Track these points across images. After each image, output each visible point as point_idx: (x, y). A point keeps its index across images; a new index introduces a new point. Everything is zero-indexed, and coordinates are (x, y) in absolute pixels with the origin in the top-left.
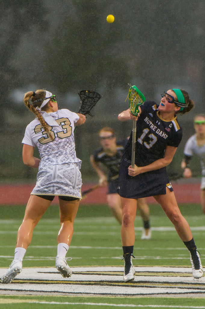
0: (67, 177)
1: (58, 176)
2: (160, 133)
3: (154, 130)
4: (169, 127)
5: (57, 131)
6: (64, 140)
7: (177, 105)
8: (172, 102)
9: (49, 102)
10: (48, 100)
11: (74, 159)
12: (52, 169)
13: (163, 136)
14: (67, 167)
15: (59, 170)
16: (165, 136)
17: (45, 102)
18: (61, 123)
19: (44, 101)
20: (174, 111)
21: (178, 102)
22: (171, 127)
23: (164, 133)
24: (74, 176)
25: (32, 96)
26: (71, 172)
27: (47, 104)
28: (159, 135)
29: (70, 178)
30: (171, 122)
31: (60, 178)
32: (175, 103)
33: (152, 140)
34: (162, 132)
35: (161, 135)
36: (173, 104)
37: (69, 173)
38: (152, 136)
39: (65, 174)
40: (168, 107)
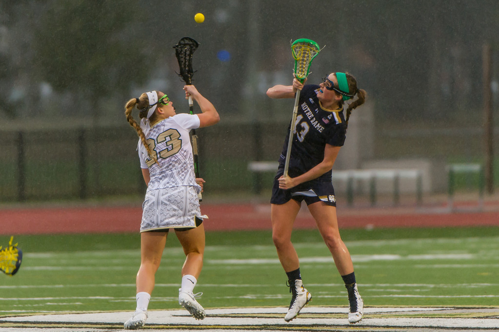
0: (174, 202)
1: (162, 202)
2: (314, 123)
3: (310, 119)
4: (328, 119)
5: (160, 150)
6: (168, 159)
7: (338, 94)
8: (331, 89)
9: (157, 109)
10: (156, 106)
11: (182, 180)
12: (154, 195)
13: (317, 128)
14: (174, 190)
15: (163, 195)
16: (319, 128)
17: (151, 111)
18: (165, 138)
19: (150, 109)
20: (335, 100)
21: (339, 90)
22: (330, 118)
23: (319, 124)
24: (184, 200)
25: (137, 104)
26: (178, 195)
27: (154, 112)
28: (313, 125)
29: (178, 203)
30: (332, 113)
31: (164, 204)
32: (335, 90)
33: (304, 129)
34: (317, 122)
35: (314, 126)
36: (333, 92)
37: (175, 197)
38: (305, 125)
39: (170, 199)
40: (327, 94)
